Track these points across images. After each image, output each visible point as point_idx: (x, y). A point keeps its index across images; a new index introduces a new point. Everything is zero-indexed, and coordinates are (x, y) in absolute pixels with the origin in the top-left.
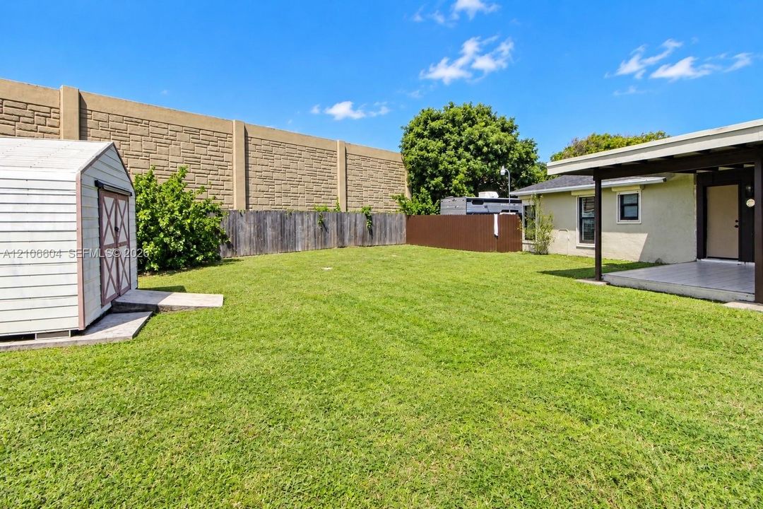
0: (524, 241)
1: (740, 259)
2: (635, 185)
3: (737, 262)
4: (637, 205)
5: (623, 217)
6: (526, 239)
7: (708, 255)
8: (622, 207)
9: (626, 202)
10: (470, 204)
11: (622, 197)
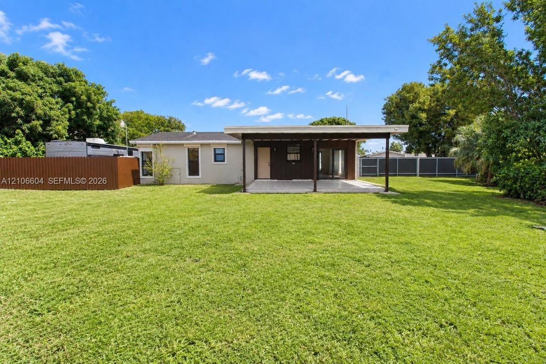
0: (141, 176)
1: (271, 179)
2: (225, 144)
3: (270, 180)
4: (224, 154)
5: (216, 161)
6: (143, 175)
7: (258, 178)
8: (215, 154)
9: (217, 152)
10: (89, 148)
11: (215, 149)
